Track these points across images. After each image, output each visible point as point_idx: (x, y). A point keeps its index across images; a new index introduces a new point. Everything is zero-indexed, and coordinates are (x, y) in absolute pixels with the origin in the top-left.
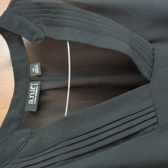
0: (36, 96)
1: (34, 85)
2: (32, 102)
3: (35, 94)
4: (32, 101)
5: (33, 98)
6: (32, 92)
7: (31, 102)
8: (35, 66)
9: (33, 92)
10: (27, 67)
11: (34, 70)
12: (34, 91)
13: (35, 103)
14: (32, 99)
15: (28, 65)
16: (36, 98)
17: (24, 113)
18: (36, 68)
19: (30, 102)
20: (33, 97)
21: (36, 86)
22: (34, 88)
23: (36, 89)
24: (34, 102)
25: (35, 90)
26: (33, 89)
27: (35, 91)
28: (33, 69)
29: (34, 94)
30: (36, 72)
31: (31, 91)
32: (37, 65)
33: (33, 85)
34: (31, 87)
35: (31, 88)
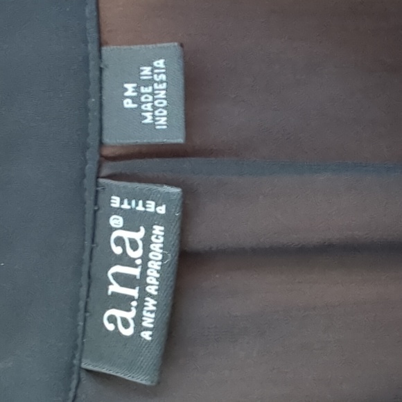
0: (152, 290)
1: (133, 211)
2: (126, 324)
3: (144, 274)
4: (130, 316)
5: (134, 304)
6: (126, 260)
7: (118, 321)
8: (146, 71)
9: (131, 263)
10: (86, 61)
11: (135, 100)
12: (139, 252)
13: (146, 335)
14: (122, 302)
15: (92, 48)
16: (150, 304)
17: (75, 376)
18: (150, 82)
19: (112, 319)
20: (134, 293)
21: (147, 221)
22: (138, 236)
23: (147, 241)
24: (139, 327)
25: (147, 250)
26: (127, 235)
27: (145, 259)
28: (130, 88)
29: (136, 272)
30: (149, 120)
31: (118, 250)
32: (160, 63)
33: (126, 206)
34: (116, 221)
35: (112, 229)
